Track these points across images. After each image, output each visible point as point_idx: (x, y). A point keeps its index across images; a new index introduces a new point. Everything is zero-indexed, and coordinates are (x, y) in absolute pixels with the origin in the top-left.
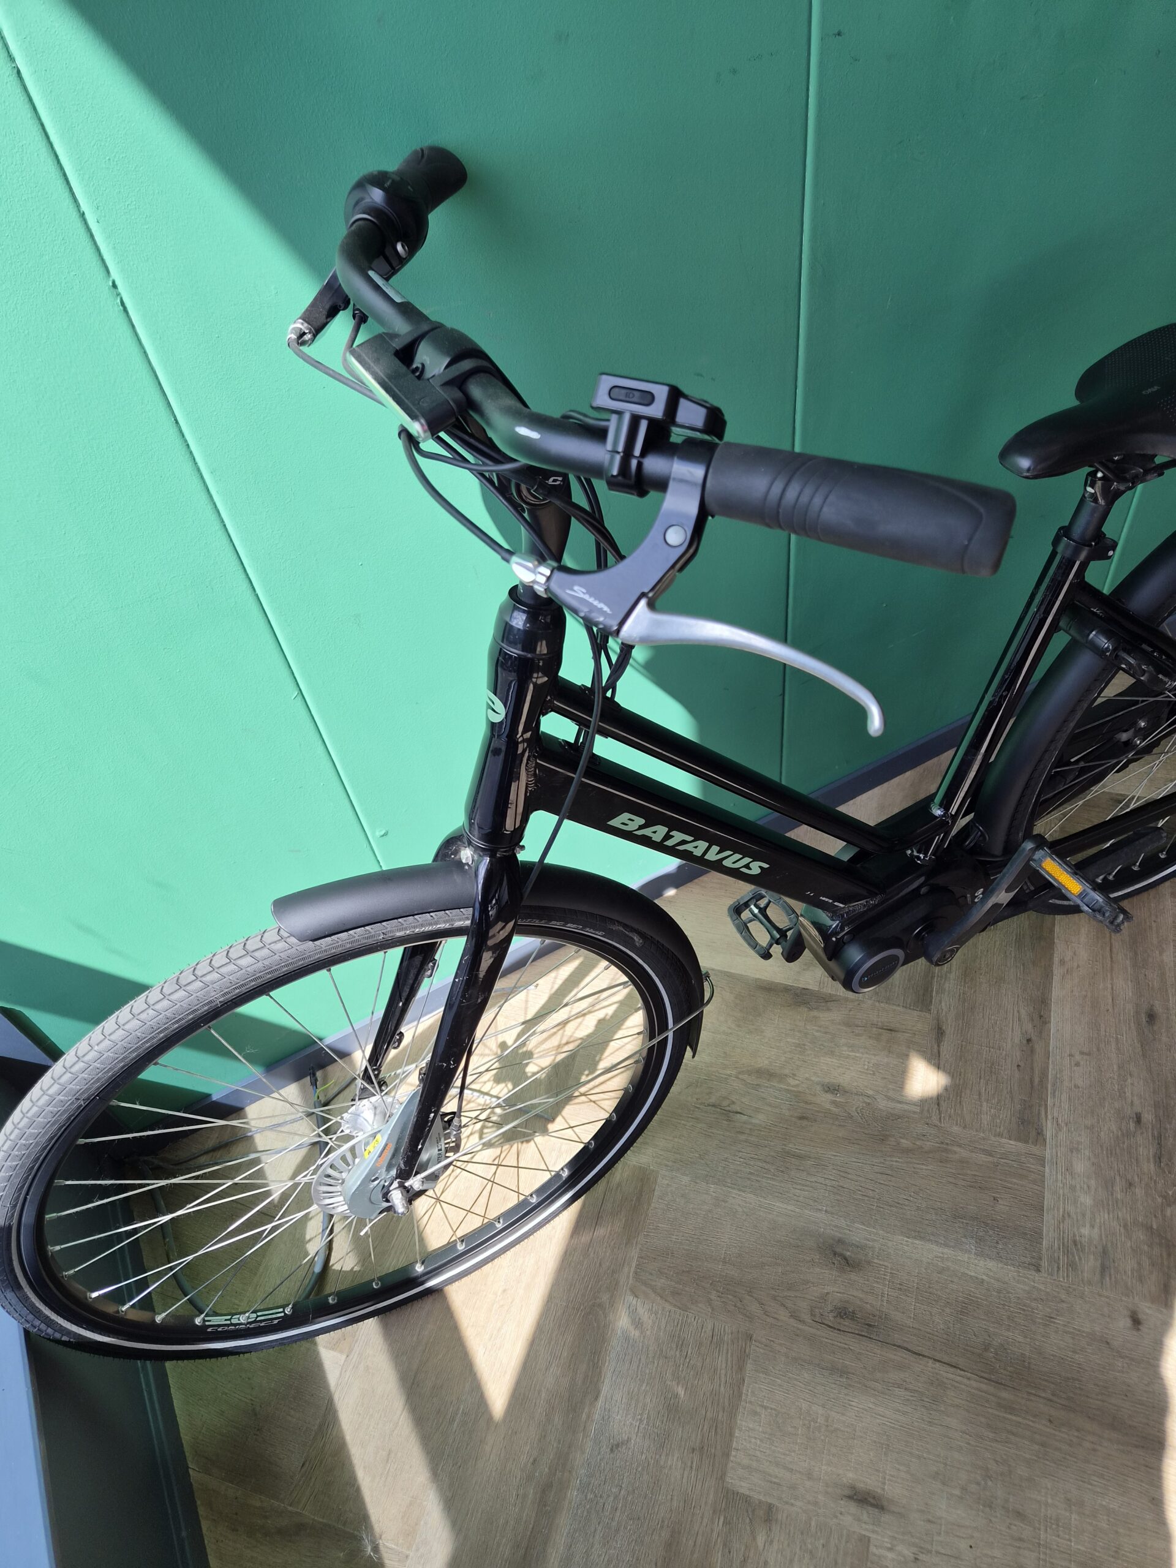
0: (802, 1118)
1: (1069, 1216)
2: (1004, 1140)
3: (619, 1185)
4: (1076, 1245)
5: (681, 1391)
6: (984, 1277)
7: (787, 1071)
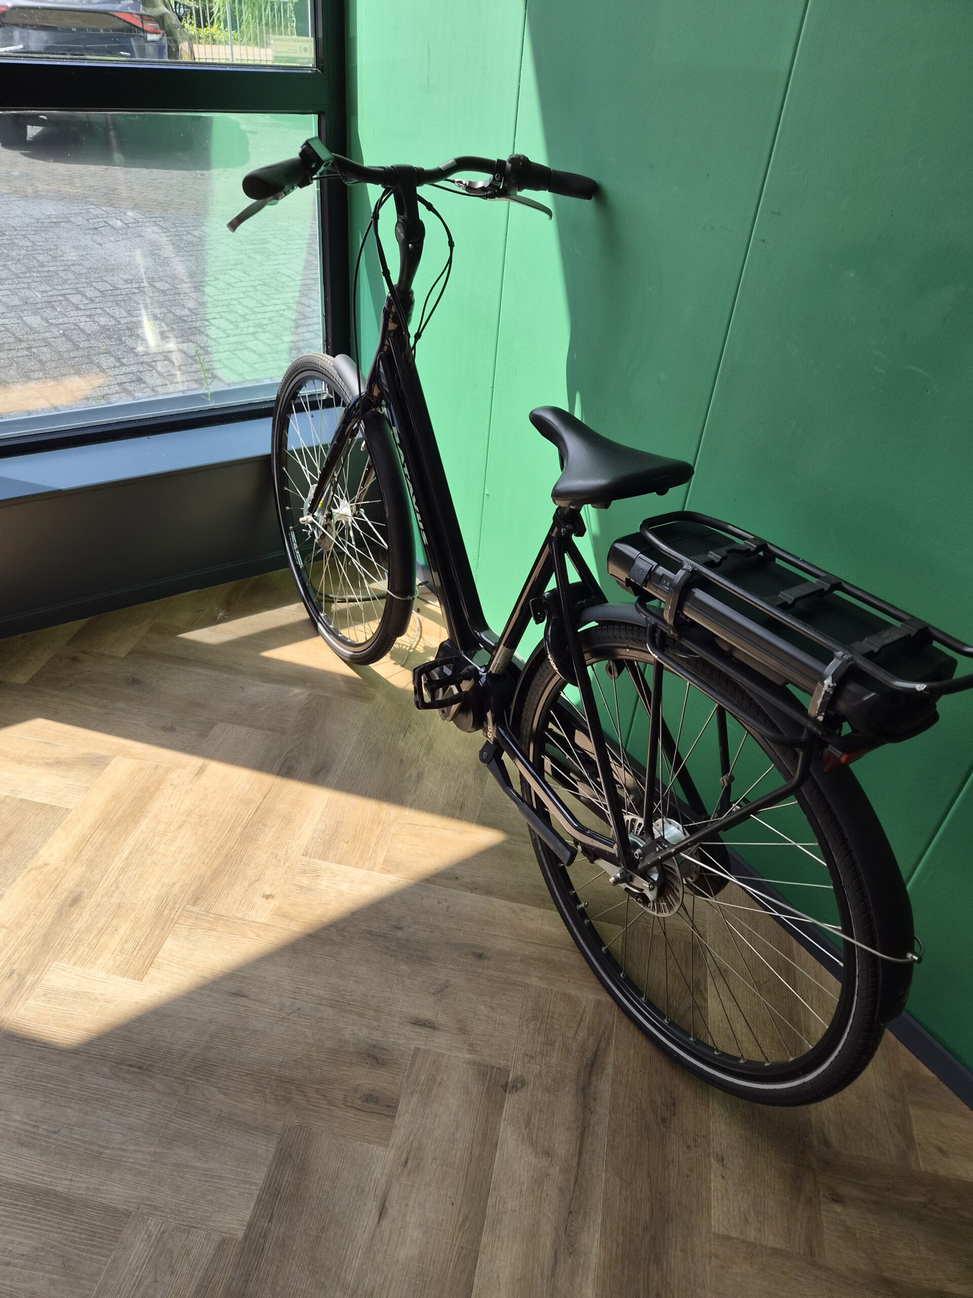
0: (401, 761)
3: (366, 690)
4: (316, 876)
6: (302, 830)
7: (431, 757)
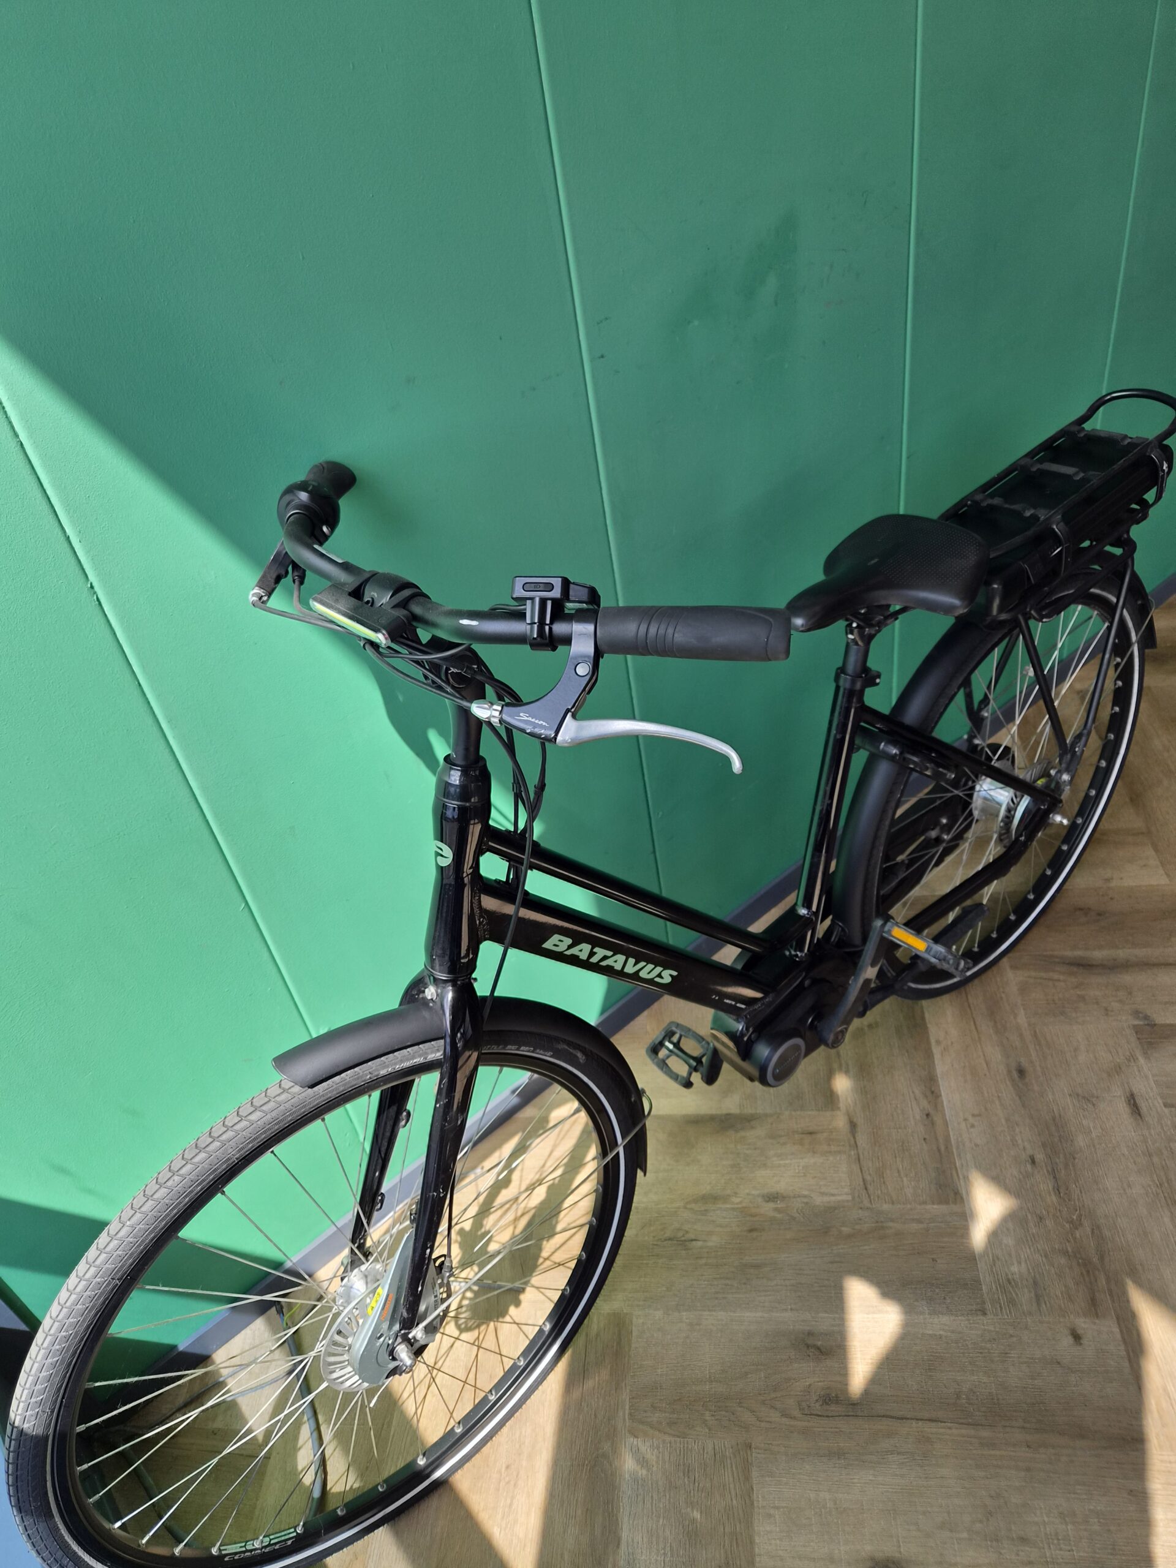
0: (751, 1231)
1: (998, 1259)
2: (929, 1207)
3: (598, 1335)
4: (1010, 1283)
5: (697, 1515)
6: (942, 1333)
7: (728, 1192)
